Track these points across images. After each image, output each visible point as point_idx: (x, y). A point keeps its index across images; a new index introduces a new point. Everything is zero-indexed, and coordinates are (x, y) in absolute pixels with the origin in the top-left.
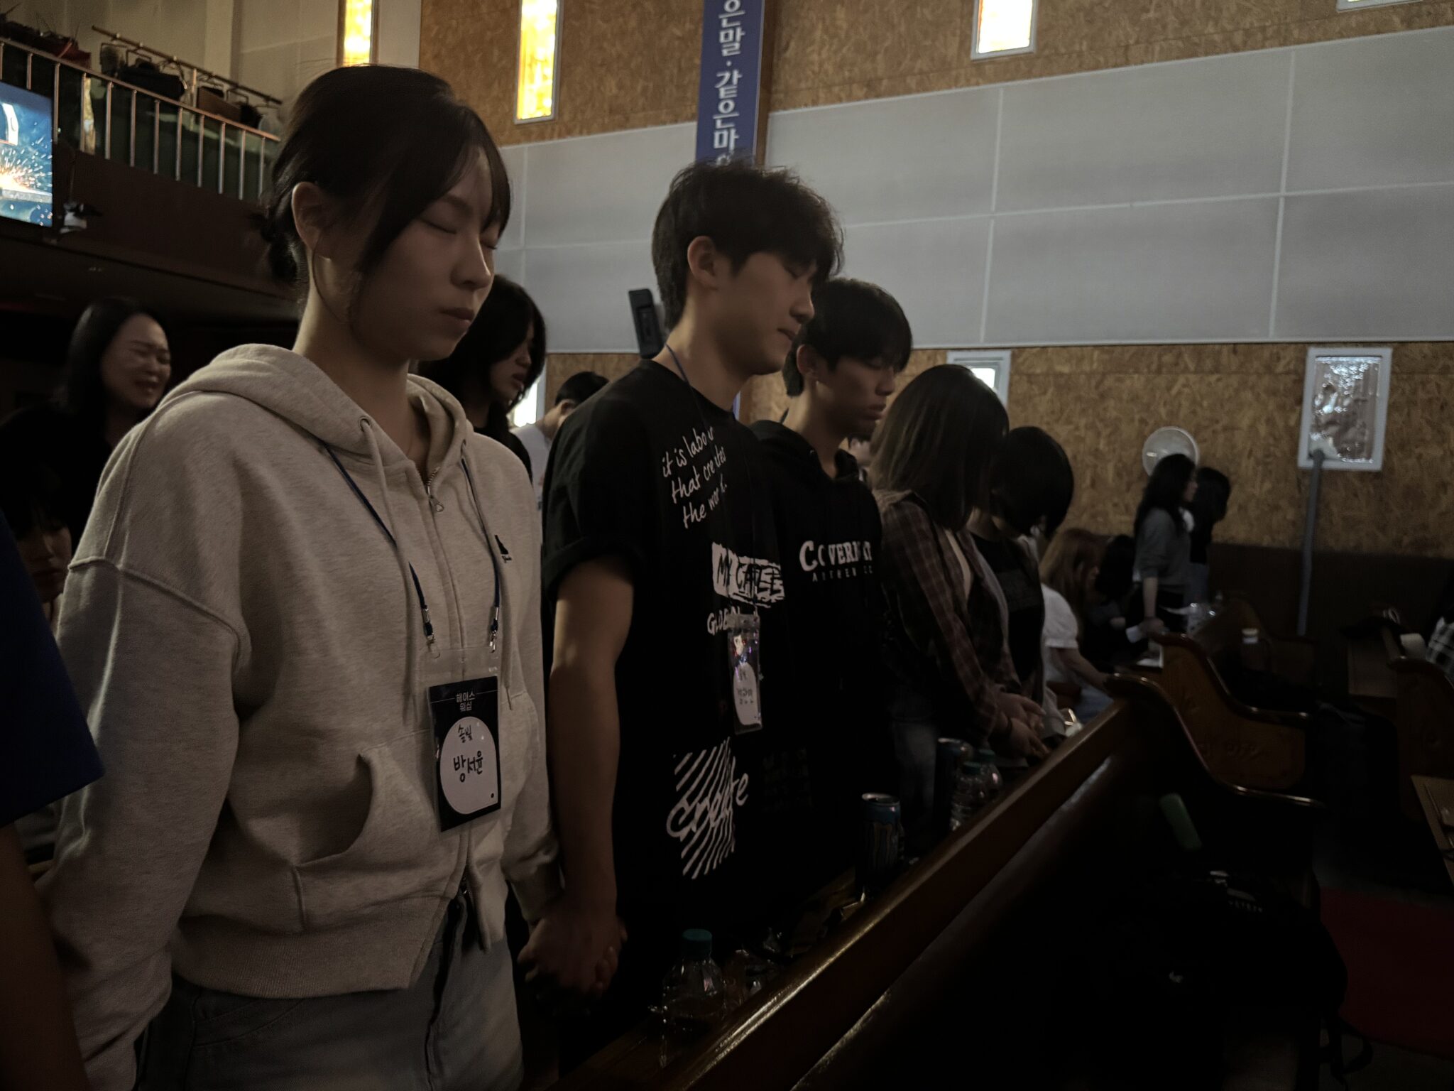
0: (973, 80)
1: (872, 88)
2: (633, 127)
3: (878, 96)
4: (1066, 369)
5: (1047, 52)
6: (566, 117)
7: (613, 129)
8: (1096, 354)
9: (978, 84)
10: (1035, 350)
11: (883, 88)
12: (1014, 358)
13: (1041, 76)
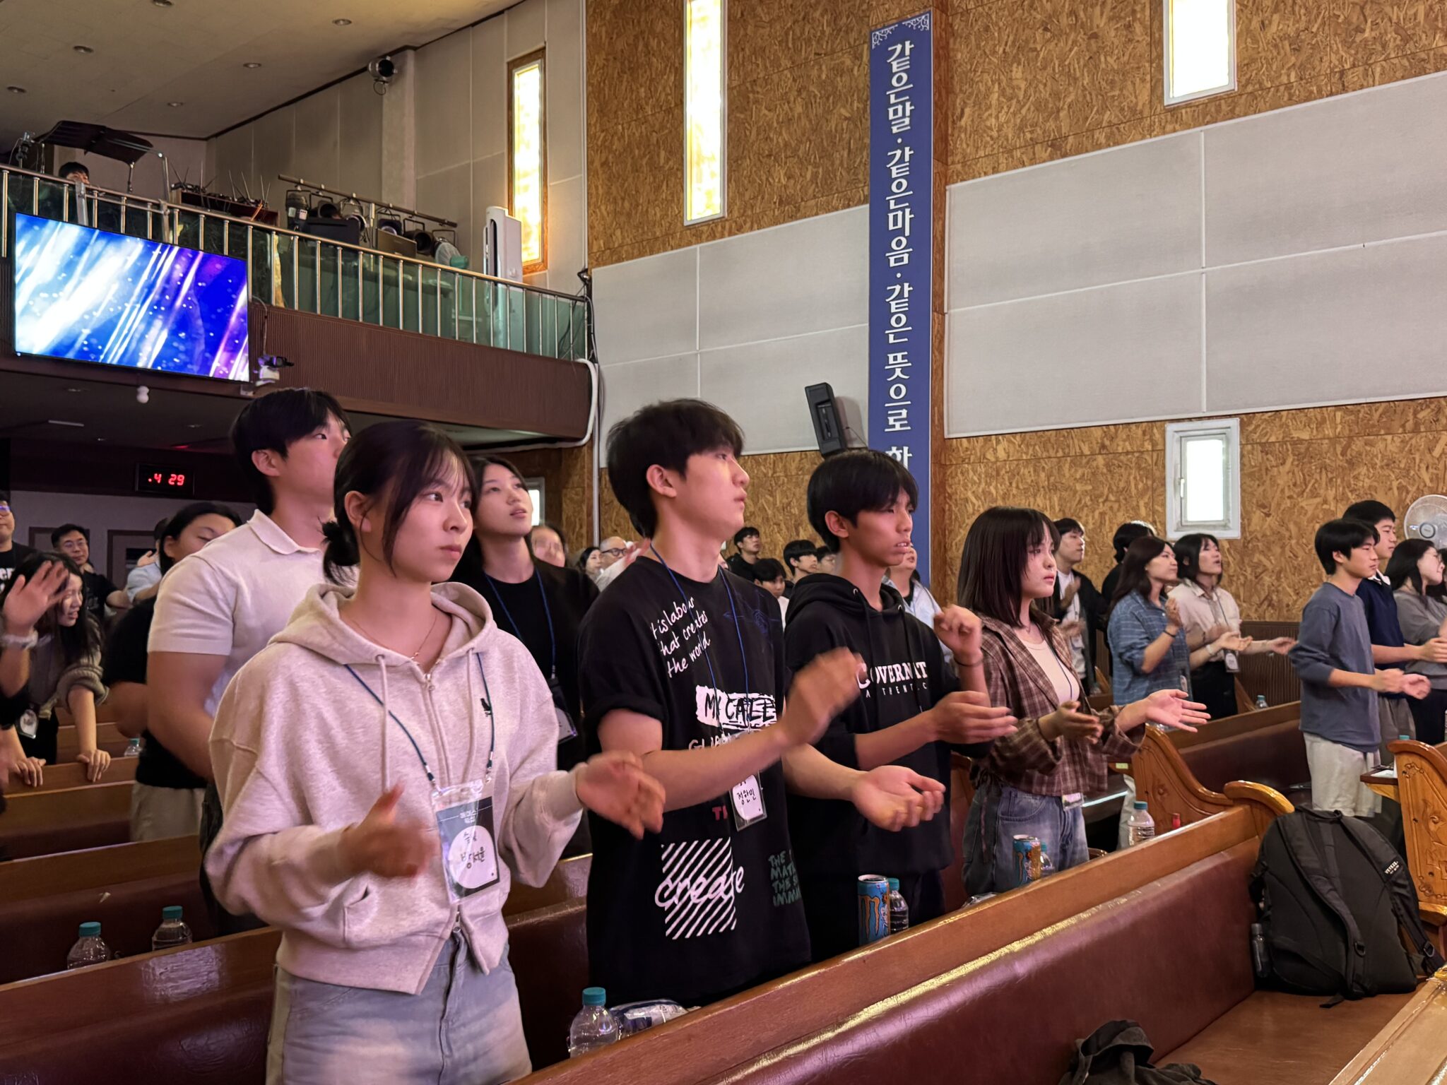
0: (1169, 127)
1: (1057, 148)
2: (805, 217)
3: (1064, 155)
4: (1305, 435)
5: (1250, 88)
6: (736, 214)
7: (784, 222)
8: (1339, 414)
9: (1174, 131)
10: (1266, 416)
11: (1068, 147)
12: (1243, 425)
13: (1245, 115)
